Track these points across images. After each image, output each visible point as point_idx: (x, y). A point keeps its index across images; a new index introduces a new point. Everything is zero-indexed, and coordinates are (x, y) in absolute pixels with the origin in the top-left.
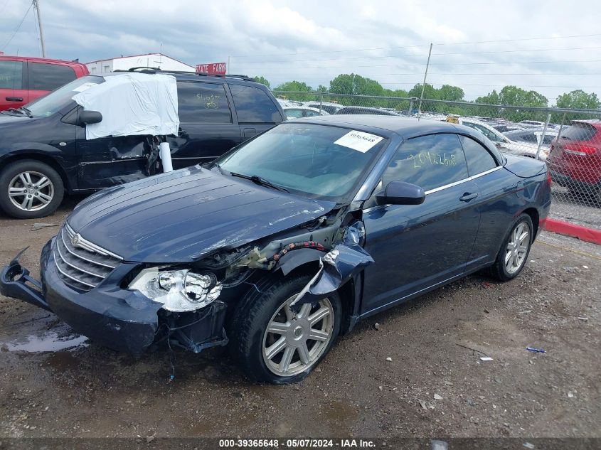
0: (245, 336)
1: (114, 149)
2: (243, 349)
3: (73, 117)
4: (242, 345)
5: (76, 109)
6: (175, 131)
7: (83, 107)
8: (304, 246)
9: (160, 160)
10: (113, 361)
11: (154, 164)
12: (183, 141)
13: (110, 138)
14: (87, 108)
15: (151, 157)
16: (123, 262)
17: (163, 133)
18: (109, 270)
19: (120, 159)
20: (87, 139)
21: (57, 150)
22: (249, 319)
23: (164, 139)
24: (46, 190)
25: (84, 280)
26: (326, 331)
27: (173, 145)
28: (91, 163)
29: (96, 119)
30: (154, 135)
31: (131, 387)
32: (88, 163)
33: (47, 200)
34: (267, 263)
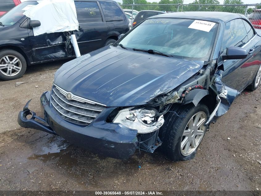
0: (173, 140)
1: (48, 40)
2: (172, 146)
3: (26, 24)
4: (170, 144)
5: (26, 20)
6: (77, 29)
7: (30, 19)
8: (195, 88)
9: (71, 44)
10: (94, 158)
11: (68, 46)
12: (81, 33)
13: (46, 34)
14: (32, 19)
15: (67, 43)
16: (106, 107)
17: (72, 30)
18: (99, 112)
19: (52, 45)
20: (35, 35)
21: (20, 42)
22: (174, 131)
23: (72, 33)
24: (17, 64)
25: (81, 119)
26: (202, 130)
27: (77, 35)
28: (38, 48)
29: (38, 25)
30: (67, 31)
31: (112, 172)
32: (37, 48)
33: (19, 70)
34: (180, 99)
